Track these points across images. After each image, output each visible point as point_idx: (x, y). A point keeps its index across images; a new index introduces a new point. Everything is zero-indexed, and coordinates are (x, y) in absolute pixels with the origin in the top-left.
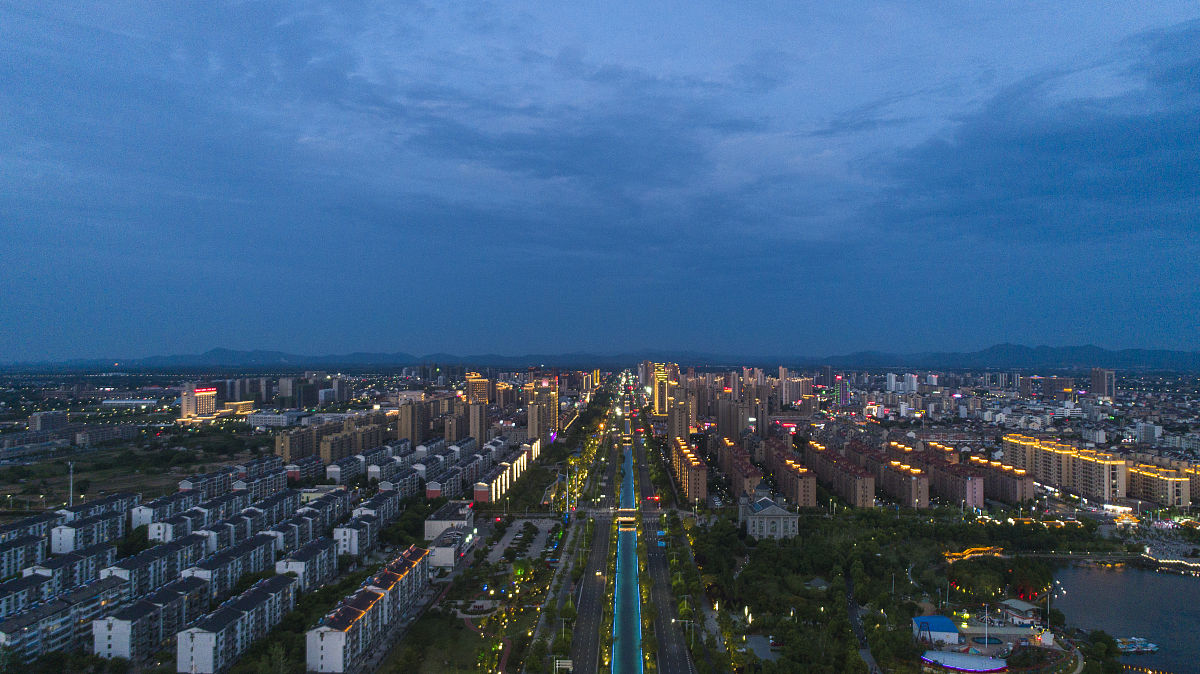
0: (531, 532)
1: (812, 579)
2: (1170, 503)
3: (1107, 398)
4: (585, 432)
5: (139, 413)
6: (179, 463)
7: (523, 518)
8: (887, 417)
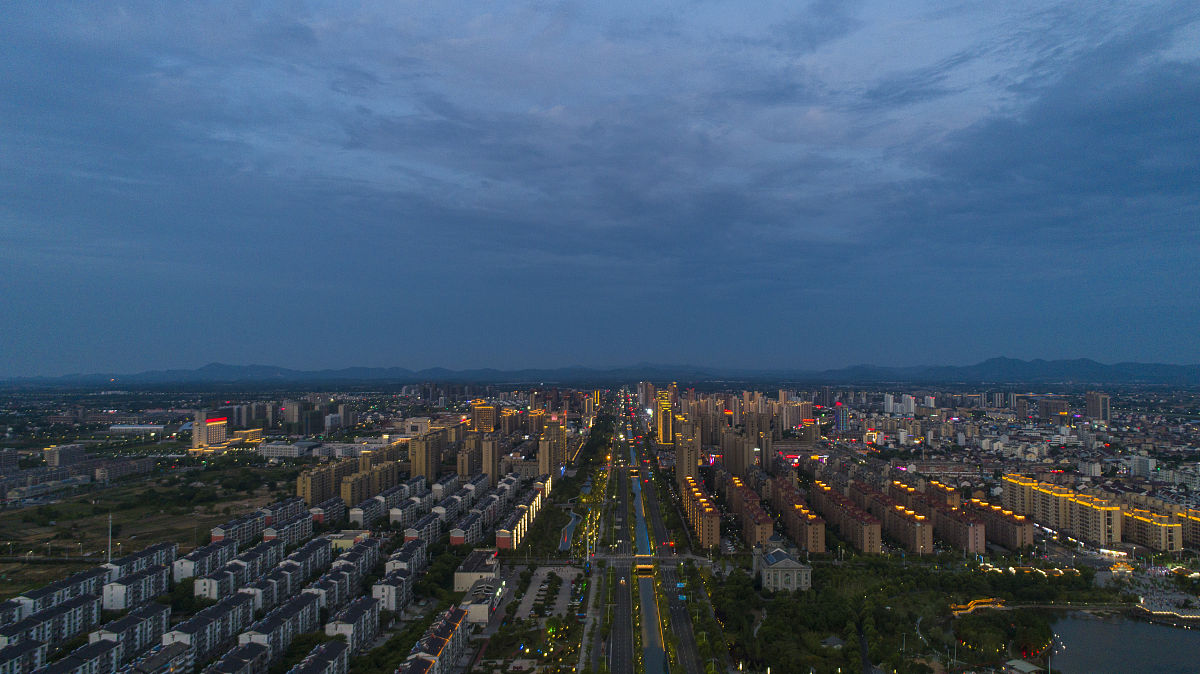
0: (554, 581)
1: (828, 637)
2: (1163, 548)
3: (1102, 422)
4: (593, 464)
5: (149, 442)
6: (201, 501)
7: (545, 565)
8: (887, 444)
